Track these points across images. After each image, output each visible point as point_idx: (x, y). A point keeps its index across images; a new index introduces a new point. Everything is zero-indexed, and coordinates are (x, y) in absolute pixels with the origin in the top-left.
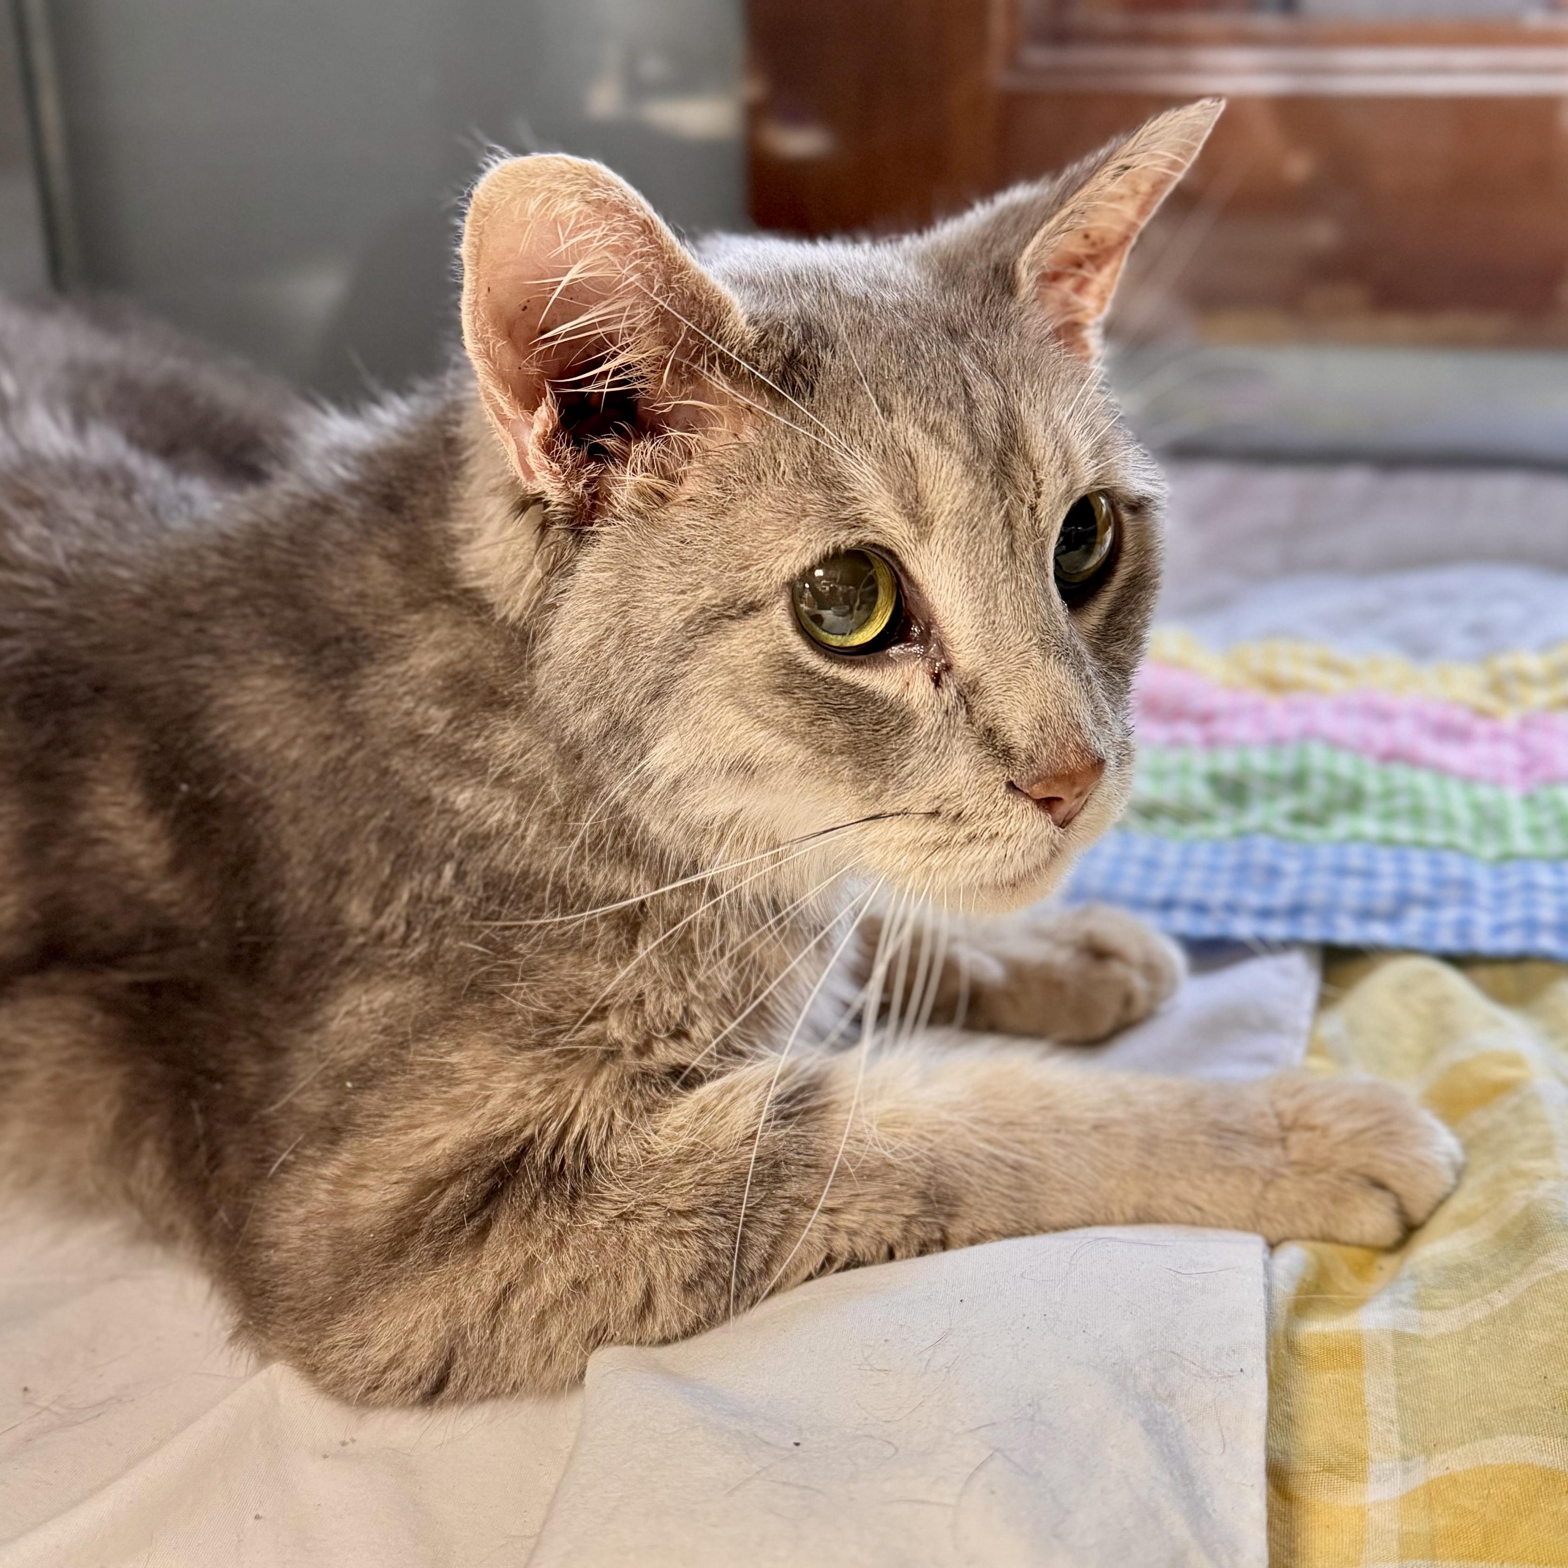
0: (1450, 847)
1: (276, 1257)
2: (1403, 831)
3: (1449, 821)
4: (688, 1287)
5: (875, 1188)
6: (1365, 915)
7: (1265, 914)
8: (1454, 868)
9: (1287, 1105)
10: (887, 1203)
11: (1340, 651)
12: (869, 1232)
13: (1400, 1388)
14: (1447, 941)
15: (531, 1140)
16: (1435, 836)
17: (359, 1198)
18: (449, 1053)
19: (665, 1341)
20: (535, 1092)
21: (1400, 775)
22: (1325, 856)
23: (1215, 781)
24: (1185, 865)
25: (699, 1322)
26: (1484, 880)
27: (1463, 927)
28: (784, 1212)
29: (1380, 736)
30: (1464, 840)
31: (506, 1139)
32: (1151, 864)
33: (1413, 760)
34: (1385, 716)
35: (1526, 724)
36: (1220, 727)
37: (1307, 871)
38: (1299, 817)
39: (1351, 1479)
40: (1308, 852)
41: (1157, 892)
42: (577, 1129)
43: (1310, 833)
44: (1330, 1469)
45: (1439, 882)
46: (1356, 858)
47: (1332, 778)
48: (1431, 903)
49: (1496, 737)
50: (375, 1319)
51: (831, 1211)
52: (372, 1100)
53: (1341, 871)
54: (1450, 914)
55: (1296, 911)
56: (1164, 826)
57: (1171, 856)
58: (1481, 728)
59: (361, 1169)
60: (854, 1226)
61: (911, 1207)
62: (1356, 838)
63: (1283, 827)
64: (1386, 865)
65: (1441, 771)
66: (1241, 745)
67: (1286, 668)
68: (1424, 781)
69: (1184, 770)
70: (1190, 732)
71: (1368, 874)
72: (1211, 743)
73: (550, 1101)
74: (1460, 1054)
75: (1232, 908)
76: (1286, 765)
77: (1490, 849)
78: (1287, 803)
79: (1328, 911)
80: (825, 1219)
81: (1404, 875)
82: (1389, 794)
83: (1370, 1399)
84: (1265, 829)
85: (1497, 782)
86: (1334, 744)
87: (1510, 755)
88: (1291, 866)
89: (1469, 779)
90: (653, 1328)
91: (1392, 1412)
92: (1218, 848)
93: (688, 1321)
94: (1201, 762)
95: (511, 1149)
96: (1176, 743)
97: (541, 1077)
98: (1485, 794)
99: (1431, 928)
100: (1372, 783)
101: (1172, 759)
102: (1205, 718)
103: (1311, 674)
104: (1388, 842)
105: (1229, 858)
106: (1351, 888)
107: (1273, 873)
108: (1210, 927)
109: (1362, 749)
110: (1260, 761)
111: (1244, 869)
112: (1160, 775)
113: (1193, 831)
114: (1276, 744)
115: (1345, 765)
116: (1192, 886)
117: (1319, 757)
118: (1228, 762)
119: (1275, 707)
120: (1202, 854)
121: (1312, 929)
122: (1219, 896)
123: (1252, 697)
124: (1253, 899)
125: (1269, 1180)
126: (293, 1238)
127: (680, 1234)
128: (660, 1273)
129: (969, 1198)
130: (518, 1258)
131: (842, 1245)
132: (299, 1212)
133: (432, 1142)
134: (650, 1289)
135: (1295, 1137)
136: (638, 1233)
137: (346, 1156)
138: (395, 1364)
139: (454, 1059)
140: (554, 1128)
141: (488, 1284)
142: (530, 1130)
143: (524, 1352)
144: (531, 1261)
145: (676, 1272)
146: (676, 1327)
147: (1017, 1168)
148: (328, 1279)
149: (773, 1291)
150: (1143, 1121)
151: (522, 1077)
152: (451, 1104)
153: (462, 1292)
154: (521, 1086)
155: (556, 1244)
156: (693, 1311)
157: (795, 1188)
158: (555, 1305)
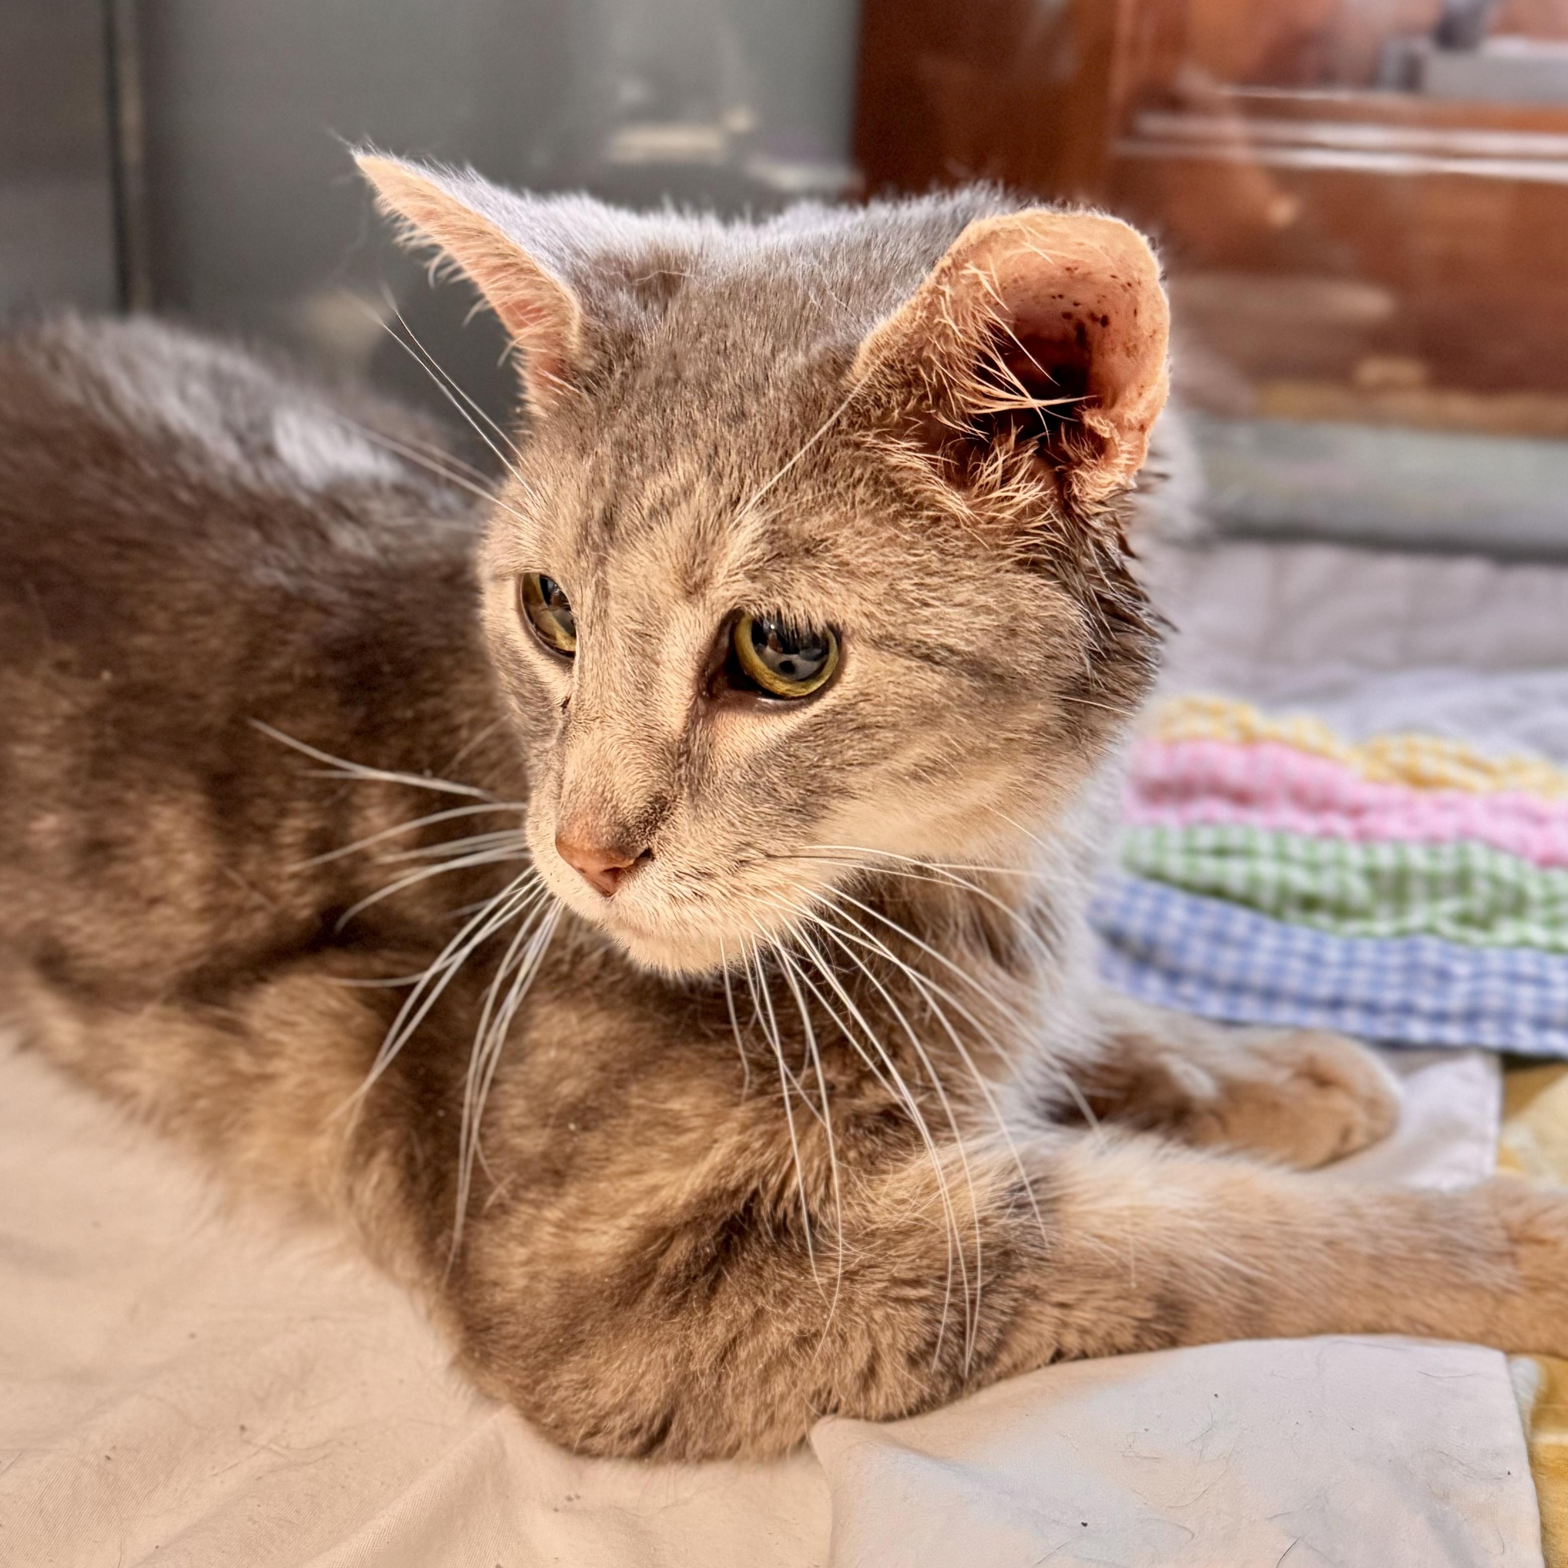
1: (500, 1297)
4: (913, 1361)
6: (1542, 1023)
7: (1440, 1017)
9: (1514, 1215)
10: (1120, 1304)
11: (1477, 749)
15: (756, 1193)
17: (584, 1243)
18: (666, 1099)
19: (889, 1418)
20: (757, 1145)
21: (1561, 880)
22: (1495, 961)
23: (1372, 875)
24: (1349, 964)
25: (922, 1401)
29: (1537, 840)
31: (734, 1193)
32: (1314, 960)
34: (1539, 819)
36: (1370, 821)
37: (1479, 975)
38: (1465, 919)
40: (1477, 957)
41: (1324, 990)
43: (1476, 936)
46: (1526, 964)
47: (1495, 881)
50: (605, 1362)
52: (594, 1142)
53: (1515, 978)
55: (1472, 1016)
56: (1323, 920)
57: (1333, 953)
59: (584, 1212)
61: (1145, 1311)
62: (1525, 943)
63: (1449, 928)
64: (1558, 973)
66: (1397, 843)
67: (1429, 765)
69: (1340, 863)
70: (1341, 825)
71: (1541, 982)
72: (1364, 837)
73: (770, 1155)
75: (1407, 1010)
76: (1447, 865)
78: (1450, 905)
79: (1506, 1017)
82: (1552, 900)
84: (1431, 930)
86: (1494, 847)
88: (1461, 969)
90: (878, 1400)
92: (1382, 946)
93: (913, 1400)
94: (1355, 856)
96: (1327, 835)
97: (762, 1128)
100: (1534, 889)
101: (1326, 851)
102: (1356, 811)
103: (1452, 771)
104: (1556, 949)
105: (1395, 959)
106: (1527, 995)
107: (1443, 976)
108: (1384, 1028)
109: (1520, 852)
110: (1418, 858)
111: (1412, 969)
112: (1314, 867)
113: (1353, 927)
114: (1433, 842)
115: (1505, 867)
116: (1359, 990)
117: (1480, 859)
118: (1385, 858)
119: (1423, 800)
120: (1367, 952)
121: (1491, 1036)
122: (1391, 997)
123: (1399, 792)
124: (1426, 1002)
125: (1501, 1297)
126: (518, 1279)
127: (905, 1302)
128: (885, 1339)
129: (1205, 1308)
130: (747, 1311)
131: (1071, 1341)
132: (521, 1253)
133: (654, 1189)
134: (875, 1357)
135: (1523, 1251)
136: (865, 1293)
137: (571, 1199)
138: (619, 1408)
139: (676, 1105)
140: (774, 1181)
141: (720, 1331)
142: (754, 1184)
143: (749, 1405)
144: (760, 1313)
145: (901, 1340)
146: (902, 1403)
147: (1249, 1280)
148: (556, 1322)
149: (999, 1378)
150: (1375, 1237)
151: (744, 1128)
152: (677, 1152)
153: (694, 1339)
154: (744, 1138)
155: (783, 1299)
156: (920, 1387)
157: (1026, 1279)
158: (783, 1357)
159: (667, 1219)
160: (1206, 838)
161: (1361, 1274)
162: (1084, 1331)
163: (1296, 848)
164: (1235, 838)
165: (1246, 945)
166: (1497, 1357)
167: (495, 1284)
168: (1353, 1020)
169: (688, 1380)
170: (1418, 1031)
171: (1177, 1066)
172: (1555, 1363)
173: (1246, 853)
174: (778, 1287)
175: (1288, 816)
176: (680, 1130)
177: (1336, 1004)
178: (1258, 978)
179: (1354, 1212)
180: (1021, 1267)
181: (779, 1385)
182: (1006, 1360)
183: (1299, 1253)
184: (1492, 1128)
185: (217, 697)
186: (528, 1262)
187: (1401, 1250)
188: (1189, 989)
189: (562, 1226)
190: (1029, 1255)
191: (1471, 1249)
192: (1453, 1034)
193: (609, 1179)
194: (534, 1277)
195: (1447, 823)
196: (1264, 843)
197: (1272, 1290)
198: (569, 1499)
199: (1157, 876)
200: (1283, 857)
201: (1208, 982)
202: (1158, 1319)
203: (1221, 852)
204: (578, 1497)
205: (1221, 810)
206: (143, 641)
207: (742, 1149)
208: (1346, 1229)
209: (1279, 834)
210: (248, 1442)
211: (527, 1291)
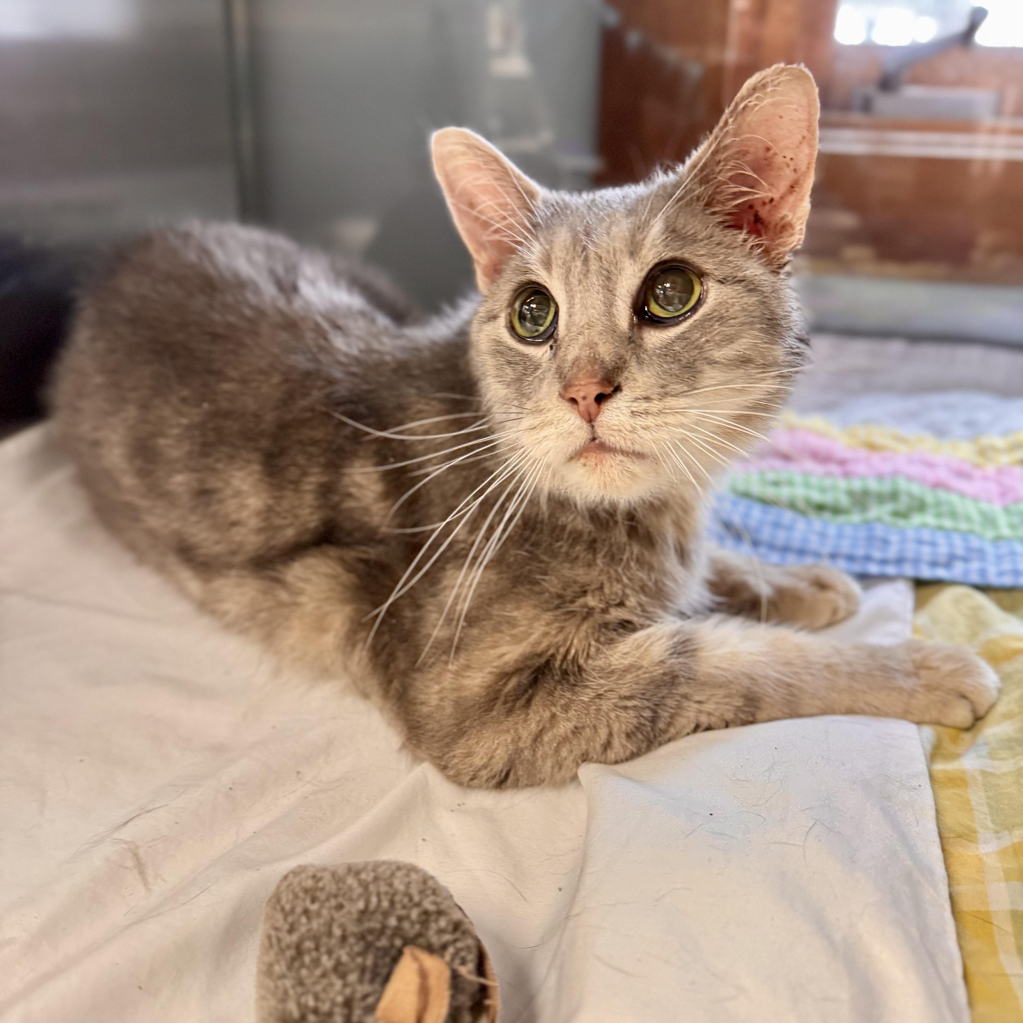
0: (971, 532)
2: (948, 523)
3: (969, 519)
4: (629, 736)
5: (722, 692)
6: (934, 564)
7: (884, 562)
8: (975, 543)
9: (918, 656)
10: (727, 700)
11: (902, 432)
12: (717, 714)
13: (988, 797)
14: (975, 578)
15: (553, 656)
16: (964, 526)
19: (617, 762)
20: (554, 632)
21: (943, 495)
22: (911, 534)
23: (851, 493)
24: (840, 536)
25: (633, 754)
26: (990, 550)
27: (983, 572)
28: (677, 701)
29: (930, 475)
30: (977, 528)
31: (540, 655)
32: (823, 535)
33: (948, 488)
34: (931, 465)
35: (1000, 471)
36: (849, 467)
37: (903, 541)
38: (896, 514)
39: (971, 841)
40: (902, 532)
41: (827, 549)
42: (573, 652)
43: (901, 523)
44: (960, 836)
45: (969, 549)
46: (926, 535)
47: (911, 496)
48: (965, 560)
49: (985, 478)
50: (477, 742)
51: (699, 702)
52: (475, 632)
53: (920, 542)
54: (975, 565)
55: (900, 561)
56: (827, 516)
57: (832, 531)
58: (977, 473)
59: (468, 667)
60: (710, 710)
61: (739, 702)
62: (924, 526)
63: (888, 519)
64: (941, 539)
65: (962, 494)
66: (862, 477)
67: (877, 439)
68: (954, 499)
69: (835, 488)
70: (835, 469)
71: (933, 544)
72: (847, 475)
73: (560, 637)
74: (992, 635)
75: (868, 558)
76: (886, 487)
77: (990, 534)
78: (888, 508)
79: (916, 561)
80: (696, 706)
81: (951, 545)
82: (938, 504)
83: (973, 803)
84: (879, 520)
85: (990, 501)
86: (910, 478)
87: (993, 488)
88: (894, 538)
89: (975, 499)
90: (611, 755)
91: (986, 809)
92: (856, 527)
93: (628, 753)
95: (543, 660)
96: (828, 474)
97: (557, 624)
98: (985, 506)
99: (966, 573)
100: (929, 498)
102: (842, 462)
103: (890, 443)
104: (940, 528)
105: (862, 534)
106: (926, 551)
107: (885, 542)
108: (857, 567)
109: (922, 481)
110: (873, 485)
111: (870, 539)
112: (823, 490)
113: (841, 519)
114: (880, 477)
115: (916, 489)
116: (845, 547)
117: (903, 484)
118: (857, 485)
119: (875, 458)
120: (848, 531)
121: (909, 570)
122: (860, 552)
123: (863, 453)
124: (877, 554)
125: (912, 694)
126: (434, 700)
127: (626, 708)
128: (616, 727)
129: (767, 699)
130: (547, 714)
131: (704, 719)
132: (437, 688)
133: (503, 655)
134: (610, 735)
135: (923, 673)
136: (606, 705)
137: (462, 660)
138: (485, 767)
139: (515, 614)
140: (562, 650)
141: (533, 727)
142: (551, 651)
143: (549, 763)
144: (553, 716)
145: (624, 727)
146: (622, 755)
147: (790, 685)
148: (452, 721)
149: (670, 740)
150: (849, 664)
151: (548, 624)
152: (514, 636)
153: (521, 730)
154: (547, 629)
155: (566, 708)
156: (631, 747)
157: (683, 690)
158: (565, 740)
159: (508, 669)
160: (771, 476)
161: (843, 682)
162: (709, 714)
163: (814, 480)
164: (784, 476)
165: (790, 528)
166: (914, 727)
167: (422, 703)
168: (842, 564)
169: (518, 751)
170: (873, 569)
171: (752, 580)
172: (940, 729)
173: (790, 483)
174: (562, 702)
175: (810, 465)
176: (514, 626)
177: (834, 556)
178: (796, 544)
179: (838, 652)
180: (679, 684)
181: (564, 753)
182: (672, 731)
183: (813, 671)
184: (909, 615)
185: (270, 417)
186: (440, 691)
187: (862, 669)
188: (763, 550)
189: (457, 674)
190: (683, 676)
191: (897, 671)
192: (891, 570)
193: (480, 650)
194: (442, 699)
195: (887, 468)
196: (798, 478)
197: (800, 689)
198: (459, 805)
199: (746, 495)
200: (807, 485)
201: (772, 547)
202: (746, 706)
203: (776, 484)
204: (464, 804)
205: (778, 464)
206: (226, 386)
207: (546, 634)
208: (835, 660)
209: (806, 474)
210: (300, 779)
211: (440, 707)
